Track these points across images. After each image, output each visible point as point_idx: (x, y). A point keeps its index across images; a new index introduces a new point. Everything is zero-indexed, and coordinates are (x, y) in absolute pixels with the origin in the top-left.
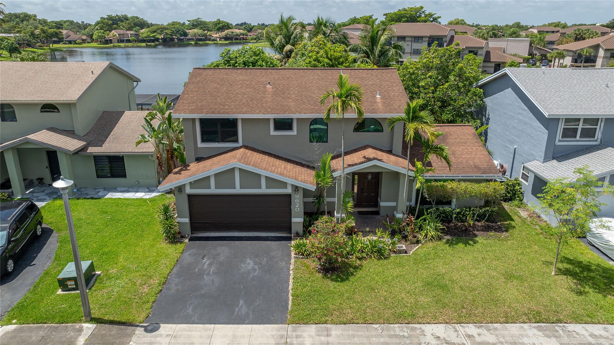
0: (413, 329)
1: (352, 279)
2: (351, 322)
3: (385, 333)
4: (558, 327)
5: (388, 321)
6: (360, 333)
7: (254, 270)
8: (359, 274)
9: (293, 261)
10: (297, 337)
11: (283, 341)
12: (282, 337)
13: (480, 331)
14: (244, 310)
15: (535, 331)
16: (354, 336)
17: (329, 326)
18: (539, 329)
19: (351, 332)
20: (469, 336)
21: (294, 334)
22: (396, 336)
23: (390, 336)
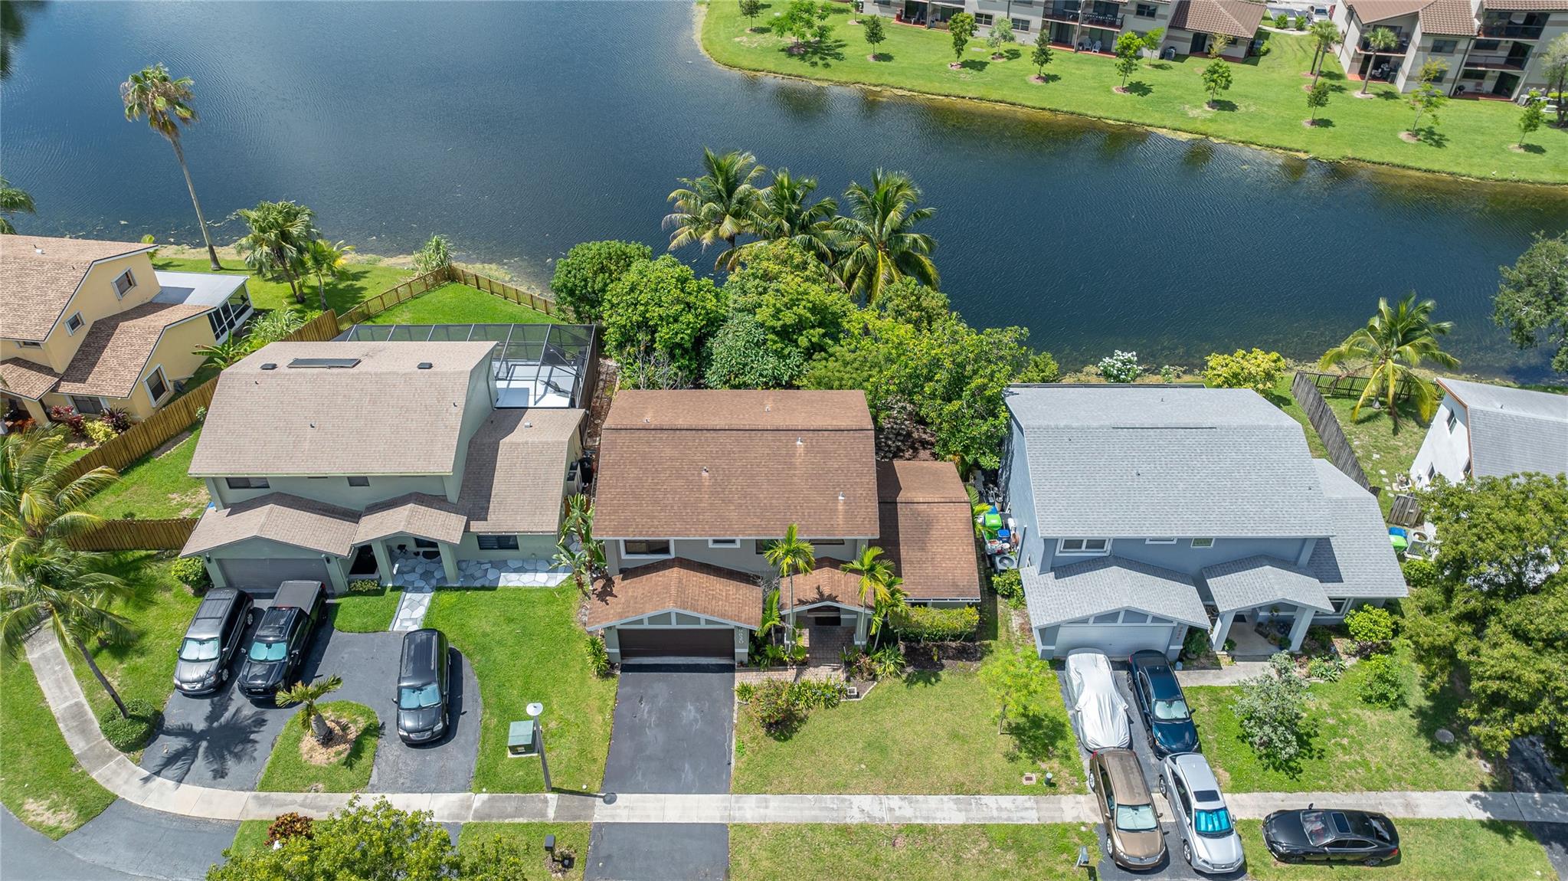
0: (843, 801)
1: (795, 736)
2: (788, 792)
3: (817, 804)
4: (973, 799)
5: (822, 792)
6: (795, 805)
7: (696, 720)
8: (804, 729)
9: (736, 707)
10: (740, 808)
11: (727, 814)
12: (725, 808)
13: (902, 803)
14: (690, 776)
15: (952, 805)
16: (789, 808)
17: (768, 796)
18: (957, 802)
19: (787, 804)
20: (891, 810)
21: (737, 805)
22: (826, 808)
23: (821, 809)
